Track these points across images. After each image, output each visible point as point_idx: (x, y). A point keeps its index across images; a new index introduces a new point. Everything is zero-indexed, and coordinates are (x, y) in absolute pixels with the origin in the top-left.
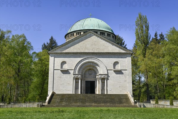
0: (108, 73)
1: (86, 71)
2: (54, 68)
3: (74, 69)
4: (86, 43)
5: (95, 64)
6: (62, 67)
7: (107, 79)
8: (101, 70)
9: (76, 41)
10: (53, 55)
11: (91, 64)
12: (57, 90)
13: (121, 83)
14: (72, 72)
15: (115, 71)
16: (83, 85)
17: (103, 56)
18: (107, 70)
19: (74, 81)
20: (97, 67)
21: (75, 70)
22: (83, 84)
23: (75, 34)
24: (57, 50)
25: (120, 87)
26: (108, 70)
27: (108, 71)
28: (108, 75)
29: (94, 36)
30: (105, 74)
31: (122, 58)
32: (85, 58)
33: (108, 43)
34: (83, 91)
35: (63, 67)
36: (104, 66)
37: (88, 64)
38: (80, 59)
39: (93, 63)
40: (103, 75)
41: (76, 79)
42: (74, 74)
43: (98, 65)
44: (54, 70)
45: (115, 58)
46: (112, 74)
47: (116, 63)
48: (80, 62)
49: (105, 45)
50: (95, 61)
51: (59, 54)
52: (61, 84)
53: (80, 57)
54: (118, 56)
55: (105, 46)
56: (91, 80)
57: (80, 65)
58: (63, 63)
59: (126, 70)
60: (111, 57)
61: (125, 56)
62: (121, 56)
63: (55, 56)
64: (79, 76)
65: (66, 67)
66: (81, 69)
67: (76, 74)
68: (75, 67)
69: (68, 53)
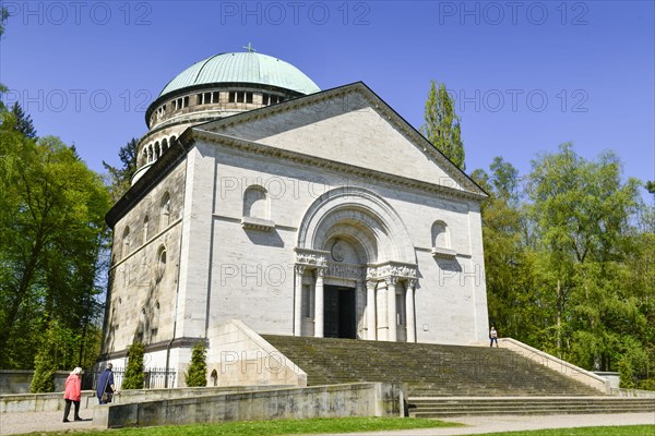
0: (417, 260)
2: (214, 211)
3: (297, 226)
5: (371, 221)
6: (246, 211)
7: (416, 285)
8: (390, 249)
9: (304, 110)
10: (213, 148)
11: (358, 215)
12: (225, 314)
13: (455, 303)
14: (290, 239)
15: (436, 257)
17: (397, 192)
18: (415, 249)
19: (299, 279)
20: (377, 230)
21: (303, 232)
23: (224, 96)
24: (229, 129)
25: (453, 318)
26: (418, 249)
27: (418, 252)
28: (415, 267)
29: (370, 109)
30: (407, 262)
31: (455, 209)
33: (413, 146)
35: (252, 212)
36: (405, 232)
37: (346, 213)
39: (365, 212)
40: (403, 265)
41: (310, 273)
42: (299, 251)
43: (381, 225)
44: (214, 217)
45: (435, 207)
46: (430, 268)
47: (438, 227)
48: (322, 200)
49: (406, 152)
50: (375, 208)
51: (236, 150)
54: (445, 202)
55: (407, 156)
56: (343, 284)
57: (321, 212)
59: (469, 257)
60: (425, 203)
61: (465, 206)
62: (454, 204)
63: (220, 154)
64: (321, 259)
66: (321, 231)
67: (310, 252)
68: (304, 220)
69: (277, 154)
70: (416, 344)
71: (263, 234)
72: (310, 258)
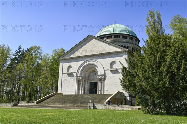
0: (105, 73)
3: (76, 72)
4: (87, 47)
6: (68, 71)
7: (105, 79)
8: (100, 71)
9: (79, 47)
10: (62, 61)
12: (64, 91)
13: (117, 82)
14: (75, 74)
15: (111, 71)
16: (86, 87)
17: (101, 57)
18: (105, 71)
19: (77, 82)
20: (96, 68)
21: (78, 73)
22: (86, 85)
24: (65, 56)
25: (116, 86)
26: (106, 70)
27: (106, 71)
28: (105, 75)
29: (94, 40)
30: (102, 74)
31: (118, 56)
32: (86, 61)
33: (105, 44)
34: (86, 92)
35: (70, 71)
36: (102, 67)
37: (89, 66)
38: (81, 62)
39: (93, 64)
40: (100, 75)
41: (79, 81)
42: (77, 77)
43: (96, 66)
44: (62, 74)
45: (112, 57)
46: (109, 74)
47: (113, 63)
48: (81, 65)
49: (103, 46)
51: (66, 60)
52: (67, 86)
54: (115, 55)
56: (95, 81)
57: (82, 67)
58: (70, 67)
60: (109, 58)
61: (122, 55)
62: (118, 55)
63: (64, 62)
64: (81, 78)
65: (71, 71)
66: (83, 71)
67: (79, 77)
68: (78, 70)
69: (72, 58)
70: (104, 94)
71: (70, 75)
72: (78, 78)
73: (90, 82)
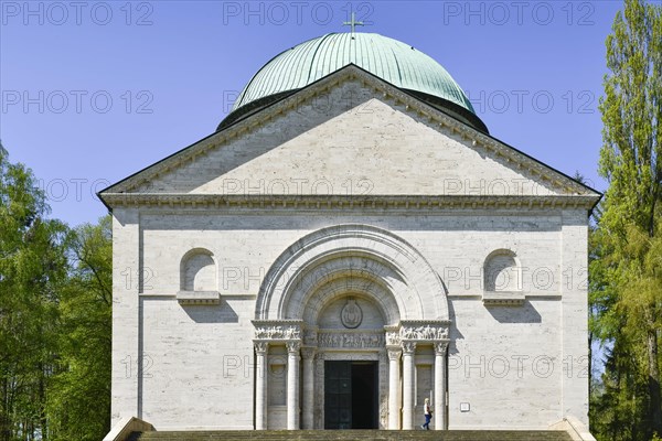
0: (452, 314)
1: (326, 309)
4: (328, 143)
5: (379, 268)
6: (186, 282)
7: (449, 350)
8: (415, 301)
9: (264, 130)
10: (135, 211)
11: (359, 263)
12: (161, 411)
14: (245, 311)
15: (491, 305)
16: (310, 386)
17: (423, 220)
18: (450, 299)
19: (260, 358)
20: (390, 280)
21: (264, 300)
22: (310, 378)
24: (155, 182)
25: (517, 391)
26: (456, 297)
27: (455, 303)
28: (450, 325)
29: (376, 102)
30: (435, 318)
31: (533, 227)
32: (324, 231)
33: (454, 141)
34: (310, 416)
35: (196, 283)
36: (433, 276)
37: (339, 263)
38: (290, 237)
39: (367, 257)
40: (425, 324)
41: (273, 353)
42: (257, 324)
43: (393, 270)
44: (142, 298)
45: (494, 229)
46: (476, 322)
47: (498, 261)
49: (439, 155)
50: (381, 248)
51: (166, 209)
52: (187, 381)
53: (290, 226)
54: (513, 219)
55: (441, 161)
57: (293, 269)
58: (196, 259)
59: (557, 298)
60: (473, 227)
61: (557, 219)
62: (532, 220)
63: (147, 217)
64: (290, 331)
65: (209, 282)
67: (275, 324)
68: (264, 283)
69: (222, 202)
70: (446, 431)
72: (274, 330)
73: (328, 363)
